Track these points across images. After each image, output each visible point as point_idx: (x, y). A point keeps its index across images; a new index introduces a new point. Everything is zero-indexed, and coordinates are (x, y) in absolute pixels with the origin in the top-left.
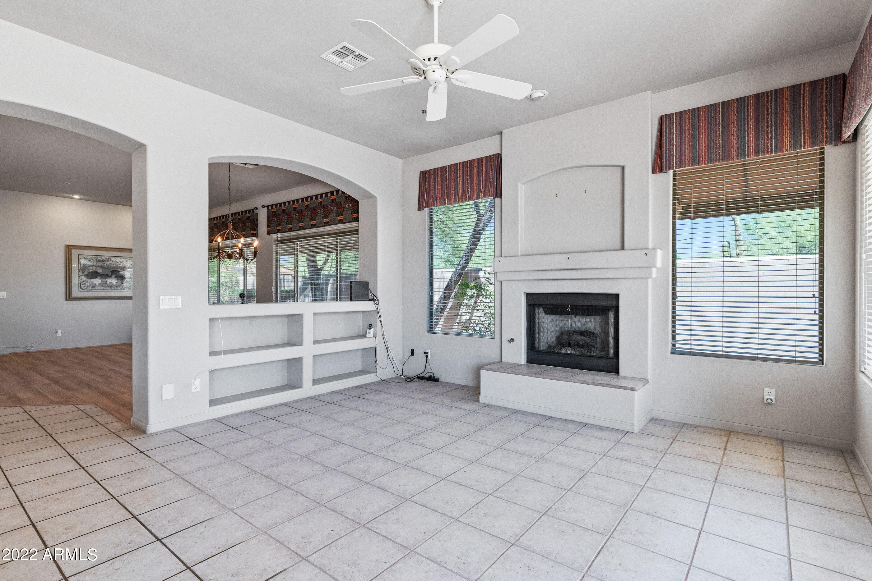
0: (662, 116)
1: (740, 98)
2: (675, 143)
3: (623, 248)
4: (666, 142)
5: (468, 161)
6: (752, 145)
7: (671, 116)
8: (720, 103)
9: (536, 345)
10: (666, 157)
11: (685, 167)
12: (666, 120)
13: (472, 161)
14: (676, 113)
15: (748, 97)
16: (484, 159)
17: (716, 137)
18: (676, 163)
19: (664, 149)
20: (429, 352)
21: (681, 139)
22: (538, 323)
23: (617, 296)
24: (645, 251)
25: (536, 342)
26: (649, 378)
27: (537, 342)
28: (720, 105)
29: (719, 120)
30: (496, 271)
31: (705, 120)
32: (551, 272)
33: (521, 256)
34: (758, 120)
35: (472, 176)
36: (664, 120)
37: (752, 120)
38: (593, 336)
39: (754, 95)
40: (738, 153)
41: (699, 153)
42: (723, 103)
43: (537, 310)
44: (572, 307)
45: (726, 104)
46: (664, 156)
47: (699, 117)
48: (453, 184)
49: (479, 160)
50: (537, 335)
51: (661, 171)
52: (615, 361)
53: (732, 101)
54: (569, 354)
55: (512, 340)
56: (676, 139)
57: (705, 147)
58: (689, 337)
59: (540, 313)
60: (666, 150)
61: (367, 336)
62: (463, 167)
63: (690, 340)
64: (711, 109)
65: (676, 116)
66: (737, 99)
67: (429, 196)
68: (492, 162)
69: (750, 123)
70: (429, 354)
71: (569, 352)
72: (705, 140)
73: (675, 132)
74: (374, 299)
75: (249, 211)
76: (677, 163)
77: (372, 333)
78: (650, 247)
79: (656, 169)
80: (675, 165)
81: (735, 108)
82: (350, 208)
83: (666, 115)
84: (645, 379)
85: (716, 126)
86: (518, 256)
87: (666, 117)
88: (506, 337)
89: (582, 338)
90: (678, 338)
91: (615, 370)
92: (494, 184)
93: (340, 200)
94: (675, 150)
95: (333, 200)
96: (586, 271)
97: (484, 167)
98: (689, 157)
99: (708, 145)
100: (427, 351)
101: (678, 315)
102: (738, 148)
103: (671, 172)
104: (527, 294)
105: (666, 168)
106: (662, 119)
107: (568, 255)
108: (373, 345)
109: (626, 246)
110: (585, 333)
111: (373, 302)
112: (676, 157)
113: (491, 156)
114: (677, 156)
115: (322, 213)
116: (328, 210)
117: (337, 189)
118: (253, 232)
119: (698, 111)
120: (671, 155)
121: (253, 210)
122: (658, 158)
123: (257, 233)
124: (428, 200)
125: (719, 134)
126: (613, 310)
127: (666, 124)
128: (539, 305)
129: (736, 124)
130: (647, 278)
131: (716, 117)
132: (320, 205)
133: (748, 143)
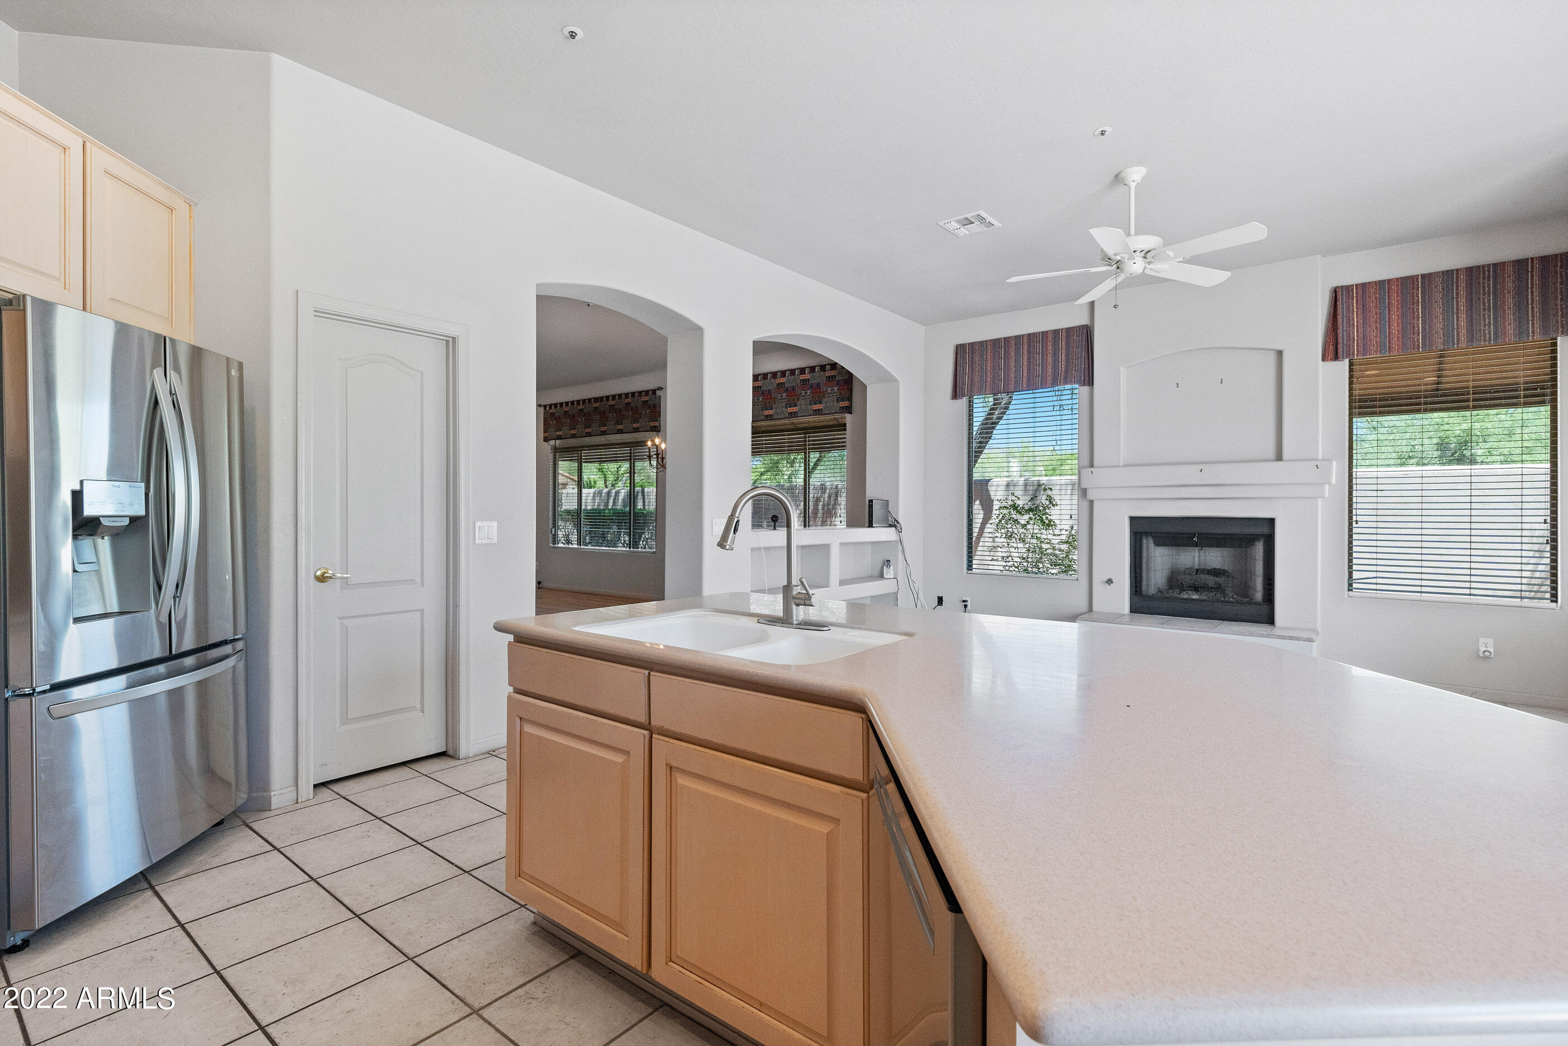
0: (1336, 288)
1: (1447, 271)
2: (1356, 324)
3: (1279, 457)
4: (1343, 321)
5: (1037, 333)
6: (1463, 331)
7: (1350, 289)
8: (1418, 275)
9: (1144, 588)
10: (1343, 343)
11: (1370, 355)
12: (1342, 293)
13: (1044, 334)
14: (1356, 285)
15: (1457, 270)
16: (1063, 331)
17: (1414, 319)
18: (1357, 349)
19: (1340, 332)
20: (969, 602)
21: (1364, 319)
22: (1147, 558)
23: (1272, 522)
24: (1316, 463)
25: (1143, 584)
26: (1319, 627)
27: (1144, 582)
28: (1418, 279)
29: (1418, 297)
30: (1083, 486)
31: (1397, 296)
32: (1170, 489)
33: (1124, 466)
34: (1471, 300)
35: (1044, 355)
36: (1339, 293)
37: (1464, 300)
38: (1228, 576)
39: (1466, 268)
40: (1444, 341)
41: (1389, 338)
42: (1423, 276)
43: (1144, 541)
44: (1200, 535)
45: (1427, 278)
46: (1340, 340)
47: (1389, 292)
48: (1013, 364)
49: (1056, 332)
50: (1144, 574)
51: (1336, 357)
52: (1266, 607)
53: (1436, 274)
54: (1195, 600)
55: (1110, 581)
56: (1357, 318)
57: (1398, 330)
58: (1374, 574)
59: (1148, 544)
60: (1343, 332)
61: (885, 577)
62: (1029, 341)
63: (1376, 578)
64: (1407, 283)
65: (1356, 289)
66: (1443, 272)
67: (972, 379)
68: (1076, 337)
69: (1460, 304)
70: (969, 604)
71: (1194, 597)
72: (1398, 322)
73: (1355, 310)
74: (894, 524)
75: (647, 392)
76: (1360, 349)
77: (892, 572)
78: (1320, 457)
79: (1328, 356)
80: (1356, 353)
81: (1439, 283)
82: (835, 393)
83: (1342, 286)
84: (1315, 630)
85: (1414, 304)
86: (1119, 466)
87: (1342, 291)
88: (1098, 577)
89: (1211, 577)
90: (1356, 575)
91: (1270, 620)
92: (1081, 367)
93: (816, 382)
94: (1355, 333)
95: (804, 381)
96: (1227, 488)
97: (1063, 343)
98: (1377, 342)
99: (1403, 328)
100: (964, 599)
101: (1355, 546)
102: (1444, 335)
103: (1347, 360)
104: (1130, 517)
105: (1343, 356)
106: (1336, 292)
107: (1200, 467)
108: (894, 590)
109: (1286, 454)
110: (1215, 572)
111: (893, 529)
112: (1357, 342)
113: (1074, 327)
114: (1359, 341)
115: (784, 399)
116: (771, 398)
117: (833, 362)
118: (652, 424)
119: (1389, 284)
120: (1350, 339)
121: (654, 391)
122: (1330, 342)
123: (660, 426)
124: (972, 385)
125: (1418, 315)
126: (1262, 539)
127: (1342, 299)
128: (1147, 534)
129: (1441, 304)
130: (1316, 498)
131: (1413, 293)
132: (782, 387)
133: (1458, 329)
